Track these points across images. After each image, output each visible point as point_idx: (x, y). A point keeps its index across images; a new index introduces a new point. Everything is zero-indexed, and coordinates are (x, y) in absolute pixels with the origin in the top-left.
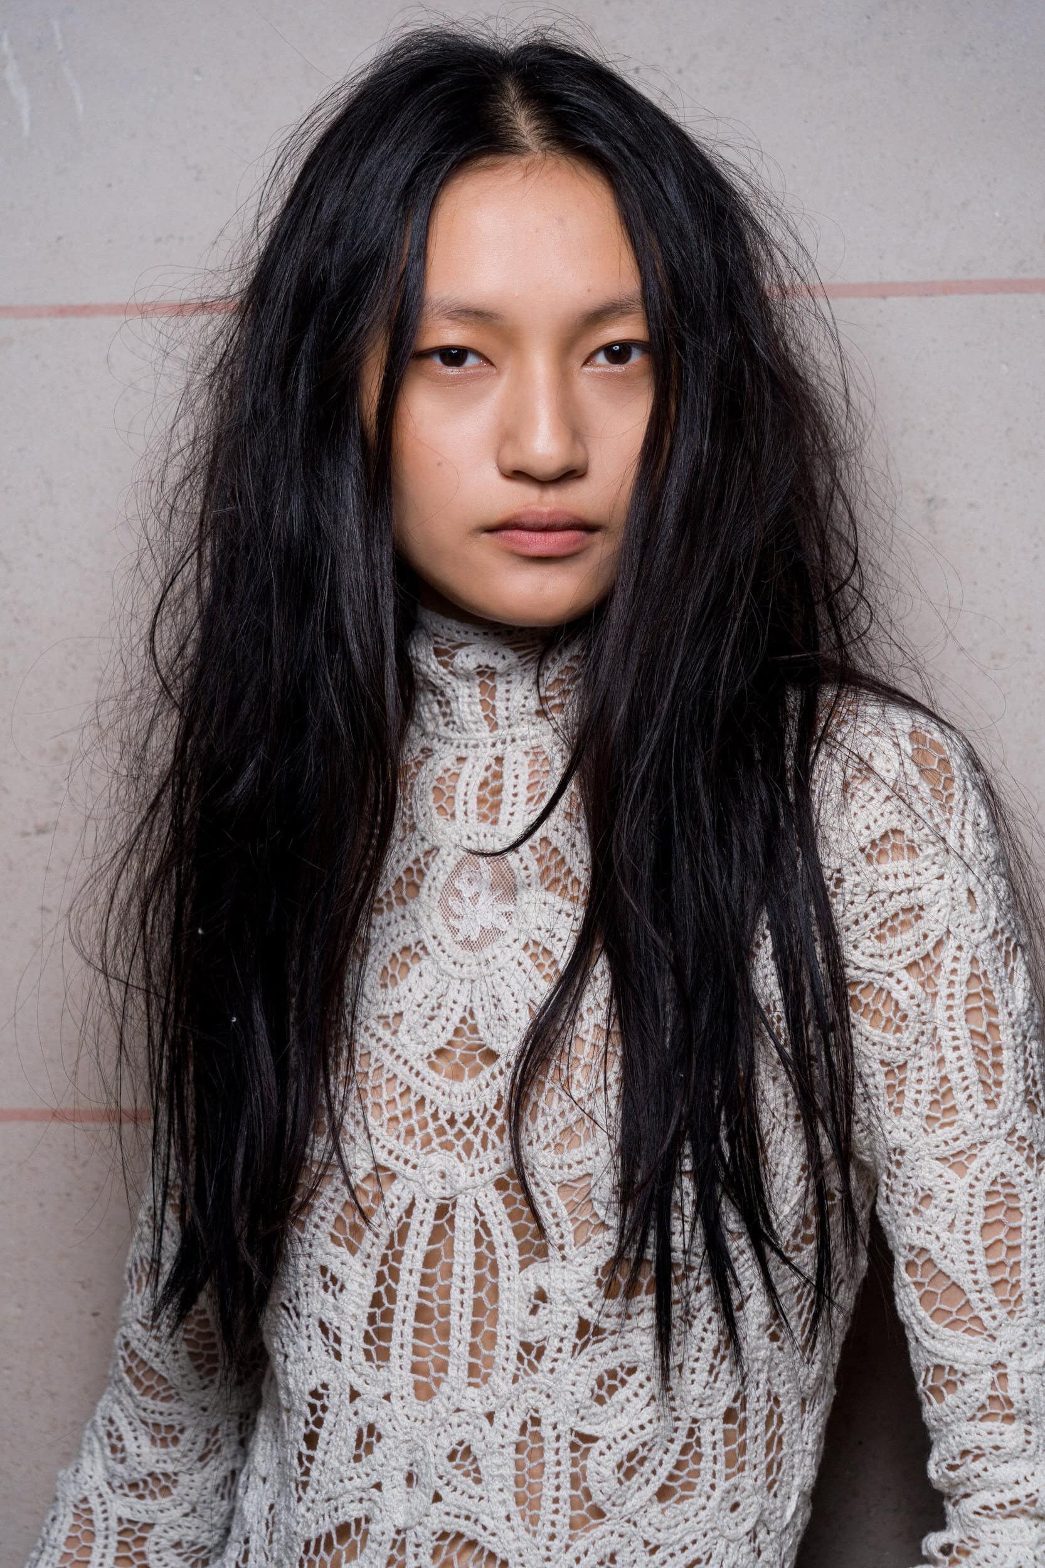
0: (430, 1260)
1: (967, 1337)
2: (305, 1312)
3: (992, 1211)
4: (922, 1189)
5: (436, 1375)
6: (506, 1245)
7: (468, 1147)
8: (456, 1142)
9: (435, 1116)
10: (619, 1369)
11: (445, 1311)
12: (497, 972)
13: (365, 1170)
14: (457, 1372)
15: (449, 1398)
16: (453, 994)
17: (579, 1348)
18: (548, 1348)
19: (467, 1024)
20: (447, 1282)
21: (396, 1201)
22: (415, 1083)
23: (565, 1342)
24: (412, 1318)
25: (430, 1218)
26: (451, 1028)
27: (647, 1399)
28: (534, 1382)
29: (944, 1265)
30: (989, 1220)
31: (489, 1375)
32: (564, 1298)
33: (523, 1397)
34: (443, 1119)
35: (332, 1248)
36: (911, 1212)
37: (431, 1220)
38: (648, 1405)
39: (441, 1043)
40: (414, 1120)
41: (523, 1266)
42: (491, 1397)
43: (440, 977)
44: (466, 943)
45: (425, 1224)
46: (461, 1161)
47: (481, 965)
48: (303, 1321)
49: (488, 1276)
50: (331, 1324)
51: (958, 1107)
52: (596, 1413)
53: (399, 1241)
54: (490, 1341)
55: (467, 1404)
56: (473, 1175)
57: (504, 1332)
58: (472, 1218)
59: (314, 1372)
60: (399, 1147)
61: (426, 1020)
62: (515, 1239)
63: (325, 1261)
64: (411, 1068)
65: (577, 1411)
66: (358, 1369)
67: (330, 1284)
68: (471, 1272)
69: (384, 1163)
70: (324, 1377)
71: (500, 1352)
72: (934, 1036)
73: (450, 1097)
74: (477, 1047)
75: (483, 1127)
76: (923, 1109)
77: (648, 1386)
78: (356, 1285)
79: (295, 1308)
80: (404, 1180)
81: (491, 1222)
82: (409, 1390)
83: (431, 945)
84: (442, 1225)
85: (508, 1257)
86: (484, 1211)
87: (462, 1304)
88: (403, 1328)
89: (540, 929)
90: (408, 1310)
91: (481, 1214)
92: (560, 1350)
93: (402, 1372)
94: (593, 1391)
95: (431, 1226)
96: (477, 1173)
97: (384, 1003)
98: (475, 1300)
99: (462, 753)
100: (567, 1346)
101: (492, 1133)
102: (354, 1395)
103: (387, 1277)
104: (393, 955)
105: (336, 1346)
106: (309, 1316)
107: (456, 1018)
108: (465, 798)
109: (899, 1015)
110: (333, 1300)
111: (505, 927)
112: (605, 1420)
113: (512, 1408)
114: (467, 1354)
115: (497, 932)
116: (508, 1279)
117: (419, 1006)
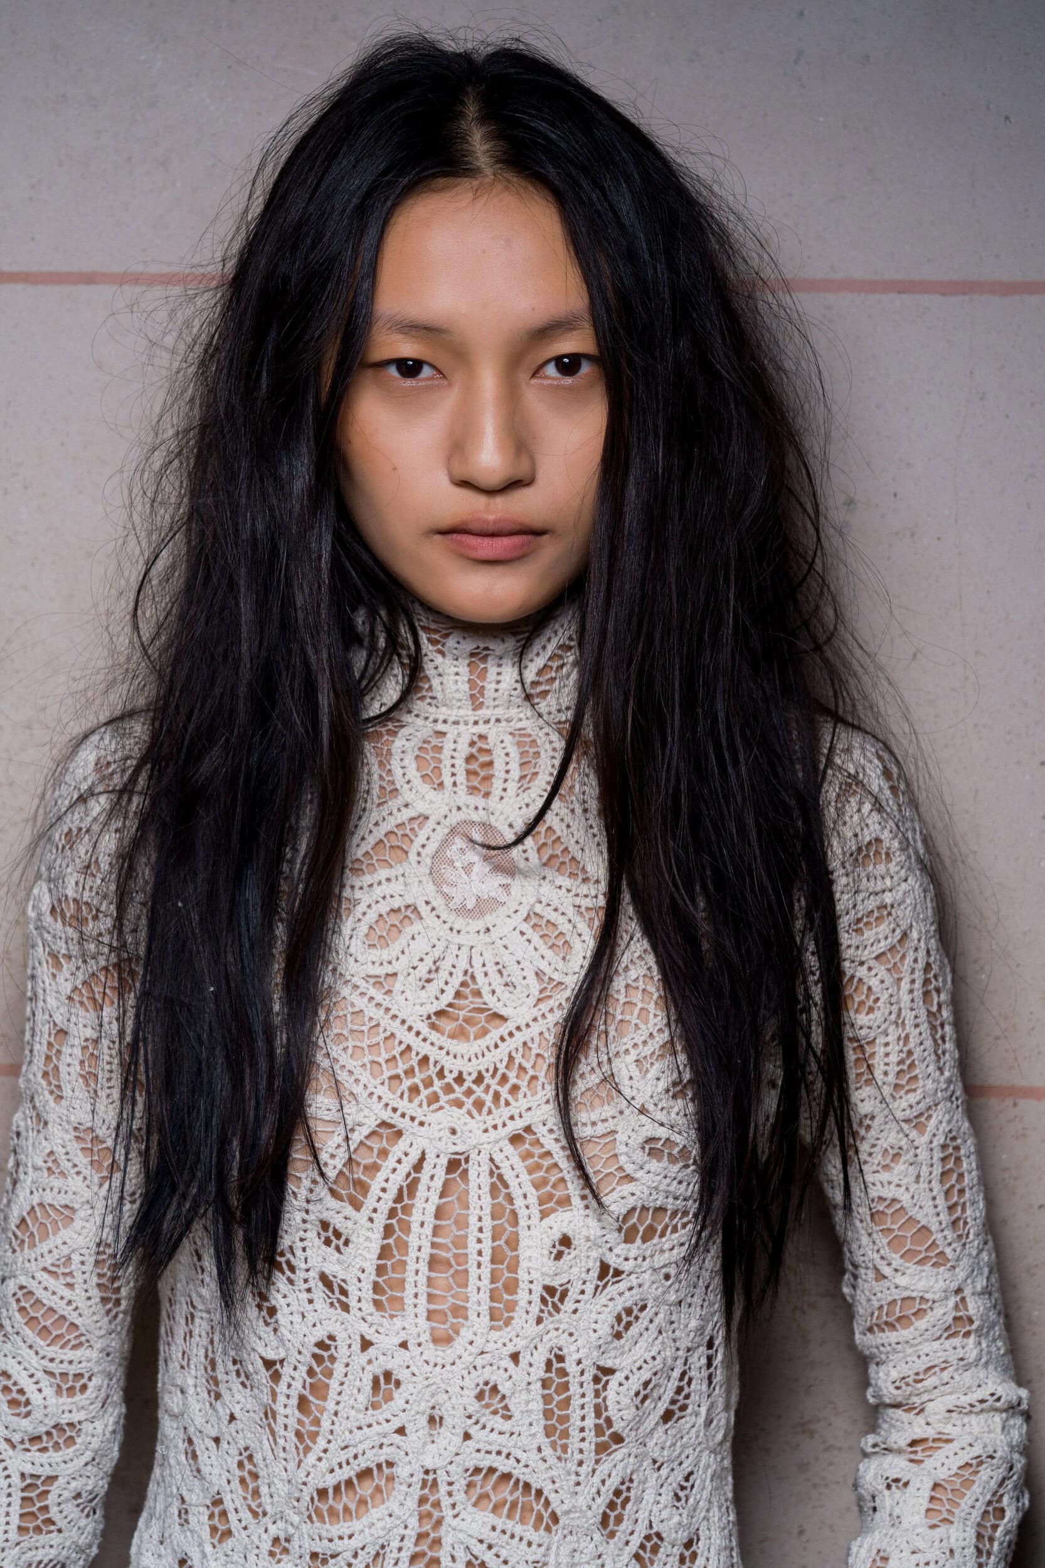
0: (439, 1214)
1: (935, 1270)
2: (303, 1266)
3: (946, 1161)
4: (892, 1148)
5: (455, 1321)
6: (525, 1196)
7: (479, 1105)
8: (465, 1099)
9: (441, 1074)
10: (634, 1307)
11: (462, 1259)
12: (498, 940)
13: (369, 1126)
14: (477, 1317)
15: (471, 1343)
16: (450, 959)
17: (600, 1289)
18: (572, 1290)
19: (468, 988)
20: (462, 1233)
21: (403, 1157)
22: (417, 1044)
23: (587, 1284)
24: (427, 1268)
25: (441, 1175)
26: (450, 991)
27: (656, 1332)
28: (557, 1322)
29: (915, 1212)
30: (945, 1169)
31: (512, 1318)
32: (588, 1244)
33: (546, 1338)
34: (449, 1078)
35: (334, 1204)
36: (879, 1169)
37: (443, 1173)
38: (657, 1338)
39: (441, 1005)
40: (418, 1080)
41: (544, 1215)
42: (514, 1339)
43: (436, 942)
44: (462, 911)
45: (436, 1178)
46: (473, 1117)
47: (481, 933)
48: (301, 1274)
49: (507, 1225)
50: (335, 1277)
51: (920, 1076)
52: (615, 1348)
53: (409, 1195)
54: (512, 1287)
55: (490, 1347)
56: (486, 1131)
57: (527, 1277)
58: (488, 1172)
59: (318, 1324)
60: (403, 1105)
61: (422, 983)
62: (533, 1191)
63: (326, 1216)
64: (410, 1029)
65: (600, 1347)
66: (369, 1318)
67: (333, 1238)
68: (488, 1223)
69: (389, 1121)
70: (330, 1329)
71: (522, 1296)
72: (899, 1015)
73: (455, 1057)
74: (480, 1010)
75: (494, 1086)
76: (891, 1078)
77: (657, 1321)
78: (361, 1240)
79: (288, 1263)
80: (411, 1137)
81: (508, 1175)
82: (425, 1337)
83: (424, 910)
84: (454, 1179)
85: (527, 1207)
86: (500, 1165)
87: (480, 1253)
88: (417, 1278)
89: (541, 902)
90: (421, 1260)
91: (498, 1168)
92: (583, 1292)
93: (417, 1320)
94: (613, 1327)
95: (443, 1179)
96: (490, 1129)
97: (373, 963)
98: (493, 1248)
99: (440, 727)
100: (590, 1288)
101: (504, 1091)
102: (366, 1344)
103: (397, 1229)
104: (381, 916)
105: (343, 1298)
106: (307, 1270)
107: (456, 982)
108: (453, 770)
109: (872, 998)
110: (337, 1255)
111: (503, 898)
112: (623, 1353)
113: (536, 1348)
114: (488, 1300)
115: (498, 903)
116: (529, 1227)
117: (414, 968)
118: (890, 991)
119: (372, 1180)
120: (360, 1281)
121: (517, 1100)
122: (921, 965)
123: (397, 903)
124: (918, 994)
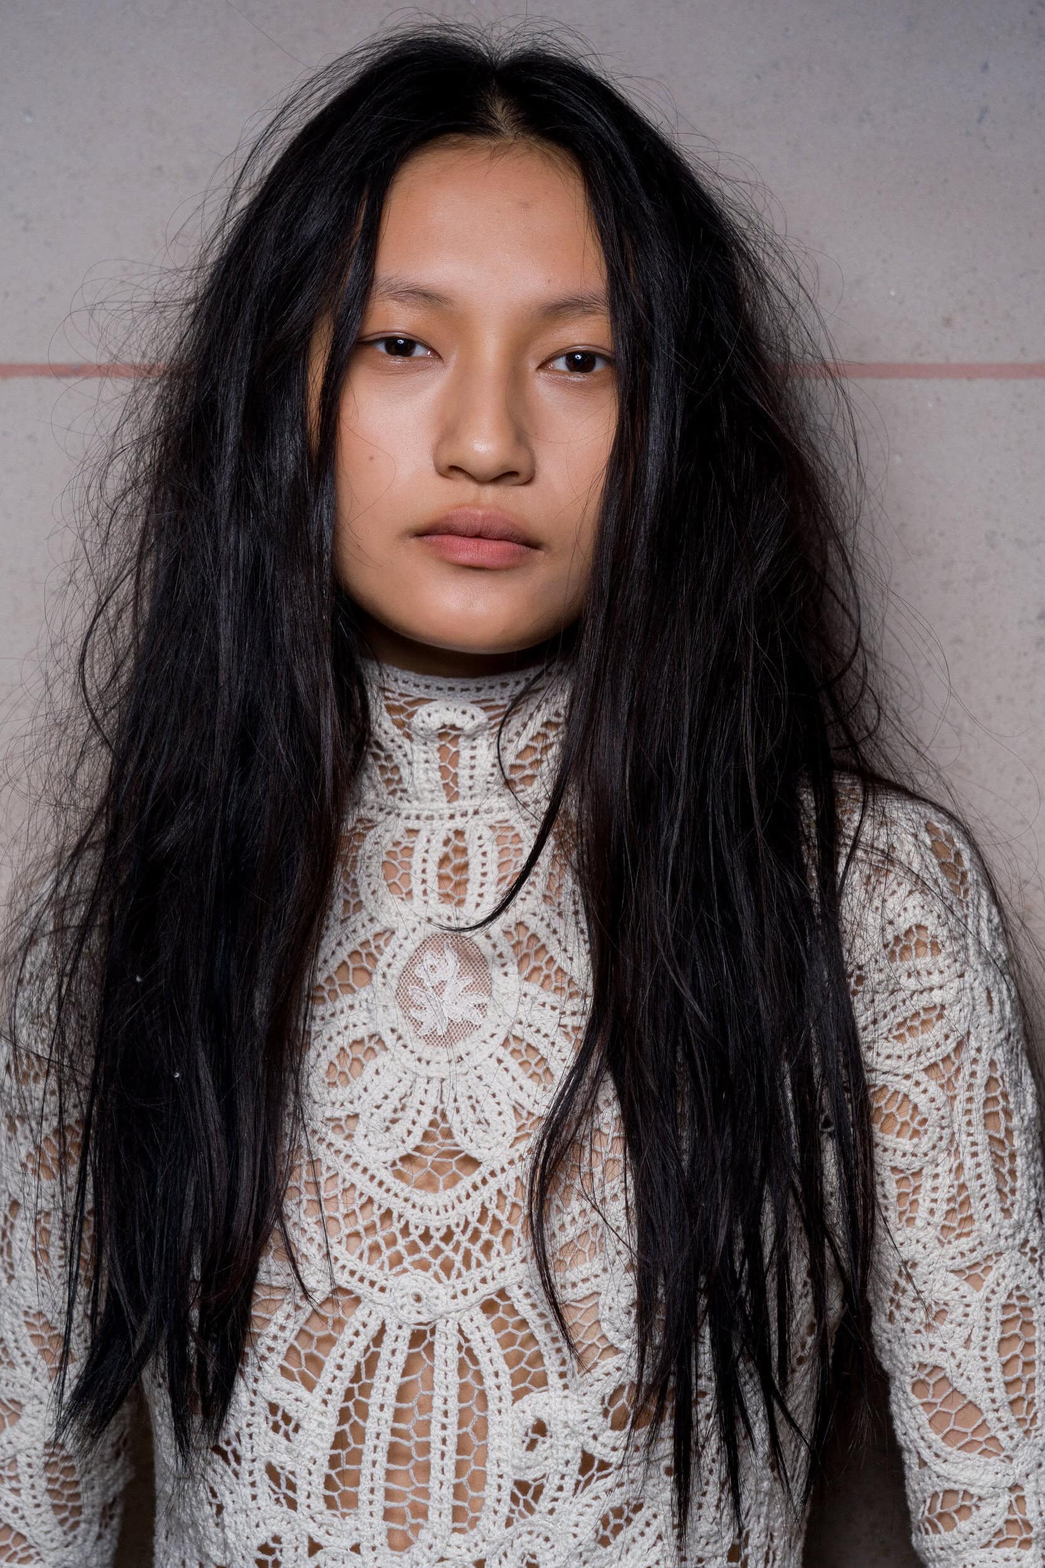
0: (402, 1394)
1: (984, 1459)
2: (248, 1456)
3: (1008, 1326)
4: (936, 1303)
5: (414, 1521)
6: (497, 1375)
7: (447, 1267)
8: (432, 1260)
9: (405, 1231)
10: (625, 1507)
11: (423, 1449)
12: (472, 1070)
13: (324, 1293)
14: (439, 1517)
15: (430, 1547)
16: (419, 1095)
17: (582, 1485)
18: (547, 1486)
19: (438, 1128)
20: (426, 1417)
21: (361, 1329)
22: (379, 1195)
23: (566, 1478)
24: (385, 1459)
25: (403, 1346)
26: (418, 1132)
27: (654, 1538)
28: (530, 1524)
29: (960, 1384)
30: (1006, 1335)
31: (477, 1519)
32: (567, 1431)
33: (517, 1543)
34: (415, 1235)
35: (285, 1383)
36: (922, 1328)
37: (406, 1348)
38: (654, 1545)
39: (407, 1149)
40: (379, 1238)
41: (517, 1396)
42: (480, 1543)
43: (402, 1075)
44: (431, 1038)
45: (397, 1353)
46: (440, 1282)
47: (453, 1063)
48: (246, 1466)
49: (475, 1409)
50: (282, 1468)
51: (975, 1217)
52: (599, 1557)
53: (367, 1372)
54: (478, 1481)
55: (451, 1553)
56: (454, 1297)
57: (496, 1471)
58: (456, 1344)
59: (261, 1524)
60: (362, 1267)
61: (387, 1123)
62: (506, 1368)
63: (275, 1397)
64: (372, 1178)
65: (581, 1555)
66: (318, 1518)
67: (281, 1423)
68: (453, 1406)
69: (345, 1285)
70: (275, 1529)
71: (490, 1493)
73: (422, 1210)
74: (452, 1154)
75: (465, 1244)
76: (938, 1218)
77: (655, 1523)
78: (314, 1424)
79: (234, 1452)
80: (371, 1305)
81: (479, 1350)
82: (381, 1539)
83: (389, 1039)
84: (419, 1353)
85: (498, 1387)
86: (469, 1337)
87: (444, 1441)
88: (373, 1470)
89: (521, 1023)
90: (379, 1450)
91: (467, 1340)
92: (560, 1488)
93: (373, 1520)
94: (597, 1532)
95: (405, 1355)
96: (459, 1294)
97: (334, 1104)
98: (459, 1436)
99: (413, 824)
100: (569, 1483)
101: (476, 1250)
102: (314, 1548)
103: (353, 1413)
104: (342, 1049)
105: (290, 1493)
106: (253, 1461)
107: (424, 1121)
108: (424, 876)
109: (918, 1118)
110: (285, 1442)
111: (478, 1021)
112: (610, 1563)
113: (505, 1555)
114: (451, 1497)
115: (470, 1026)
116: (500, 1412)
117: (378, 1107)
118: (941, 1113)
119: (327, 1356)
120: (310, 1473)
121: (489, 1260)
123: (361, 1032)
124: (976, 1117)
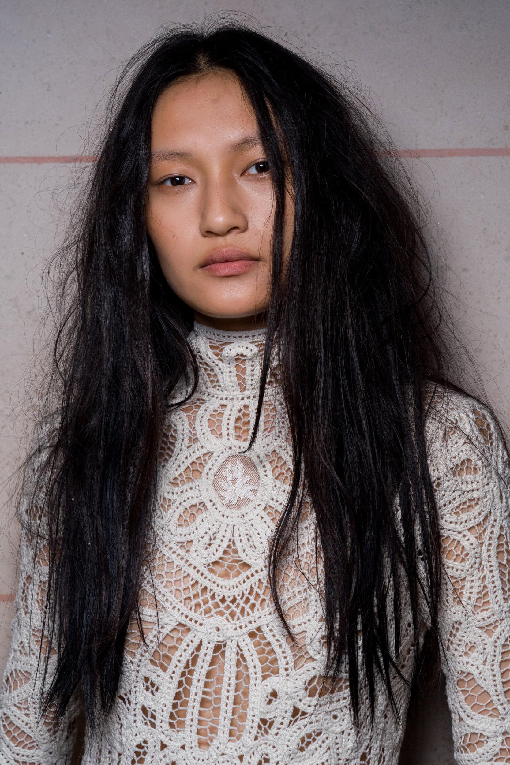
0: (209, 675)
1: (490, 719)
2: (134, 701)
3: (505, 655)
4: (470, 642)
5: (211, 735)
6: (255, 667)
7: (233, 615)
8: (225, 611)
9: (213, 598)
10: (313, 733)
11: (217, 701)
12: (248, 522)
13: (172, 626)
14: (222, 735)
15: (218, 748)
16: (222, 532)
17: (293, 722)
18: (276, 722)
19: (231, 549)
20: (220, 686)
21: (190, 643)
22: (201, 580)
23: (285, 719)
24: (199, 705)
25: (210, 653)
26: (221, 550)
27: (326, 749)
28: (267, 739)
29: (480, 682)
30: (504, 659)
31: (241, 735)
32: (287, 696)
33: (259, 748)
34: (218, 599)
35: (151, 667)
36: (463, 654)
37: (211, 653)
38: (326, 752)
39: (215, 558)
40: (200, 600)
41: (264, 678)
42: (242, 747)
43: (215, 523)
44: (229, 505)
45: (207, 655)
46: (229, 622)
47: (240, 518)
48: (133, 705)
49: (243, 683)
50: (150, 708)
51: (491, 601)
52: (299, 756)
53: (192, 665)
54: (243, 718)
55: (227, 751)
56: (236, 629)
57: (252, 713)
58: (236, 652)
59: (138, 734)
60: (191, 614)
61: (206, 545)
62: (259, 664)
63: (147, 674)
64: (198, 571)
65: (290, 755)
66: (166, 732)
67: (150, 687)
68: (233, 681)
69: (183, 623)
70: (144, 737)
71: (248, 724)
72: (480, 564)
73: (222, 587)
74: (238, 561)
75: (242, 604)
76: (473, 601)
77: (327, 742)
78: (166, 688)
79: (128, 699)
80: (195, 632)
81: (247, 655)
82: (195, 743)
83: (209, 505)
84: (218, 655)
85: (255, 673)
86: (242, 649)
87: (228, 698)
88: (193, 710)
89: (273, 500)
90: (196, 701)
91: (241, 650)
92: (282, 723)
93: (192, 734)
94: (299, 745)
95: (211, 656)
96: (238, 628)
97: (181, 535)
98: (235, 696)
99: (224, 402)
100: (286, 721)
101: (247, 608)
102: (163, 746)
103: (184, 683)
104: (186, 509)
105: (152, 720)
106: (136, 704)
107: (224, 545)
108: (228, 426)
109: (465, 553)
110: (151, 696)
111: (252, 498)
112: (304, 759)
113: (253, 753)
114: (229, 725)
115: (249, 500)
116: (255, 685)
117: (202, 537)
118: (476, 550)
119: (173, 655)
120: (163, 711)
121: (253, 612)
122: (496, 535)
123: (195, 501)
124: (493, 553)
